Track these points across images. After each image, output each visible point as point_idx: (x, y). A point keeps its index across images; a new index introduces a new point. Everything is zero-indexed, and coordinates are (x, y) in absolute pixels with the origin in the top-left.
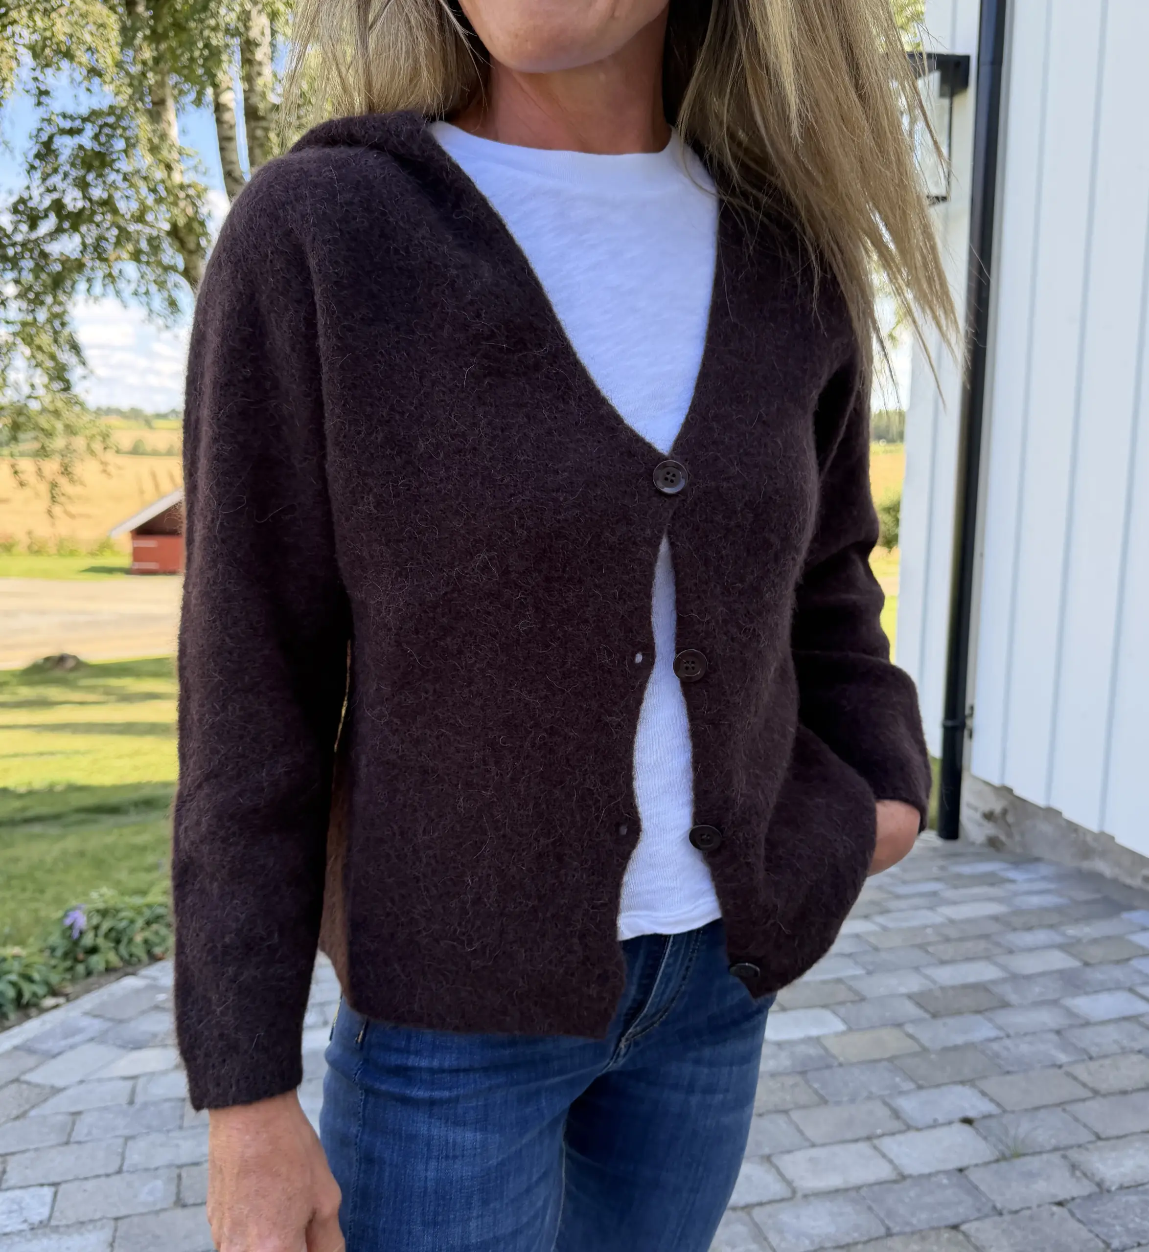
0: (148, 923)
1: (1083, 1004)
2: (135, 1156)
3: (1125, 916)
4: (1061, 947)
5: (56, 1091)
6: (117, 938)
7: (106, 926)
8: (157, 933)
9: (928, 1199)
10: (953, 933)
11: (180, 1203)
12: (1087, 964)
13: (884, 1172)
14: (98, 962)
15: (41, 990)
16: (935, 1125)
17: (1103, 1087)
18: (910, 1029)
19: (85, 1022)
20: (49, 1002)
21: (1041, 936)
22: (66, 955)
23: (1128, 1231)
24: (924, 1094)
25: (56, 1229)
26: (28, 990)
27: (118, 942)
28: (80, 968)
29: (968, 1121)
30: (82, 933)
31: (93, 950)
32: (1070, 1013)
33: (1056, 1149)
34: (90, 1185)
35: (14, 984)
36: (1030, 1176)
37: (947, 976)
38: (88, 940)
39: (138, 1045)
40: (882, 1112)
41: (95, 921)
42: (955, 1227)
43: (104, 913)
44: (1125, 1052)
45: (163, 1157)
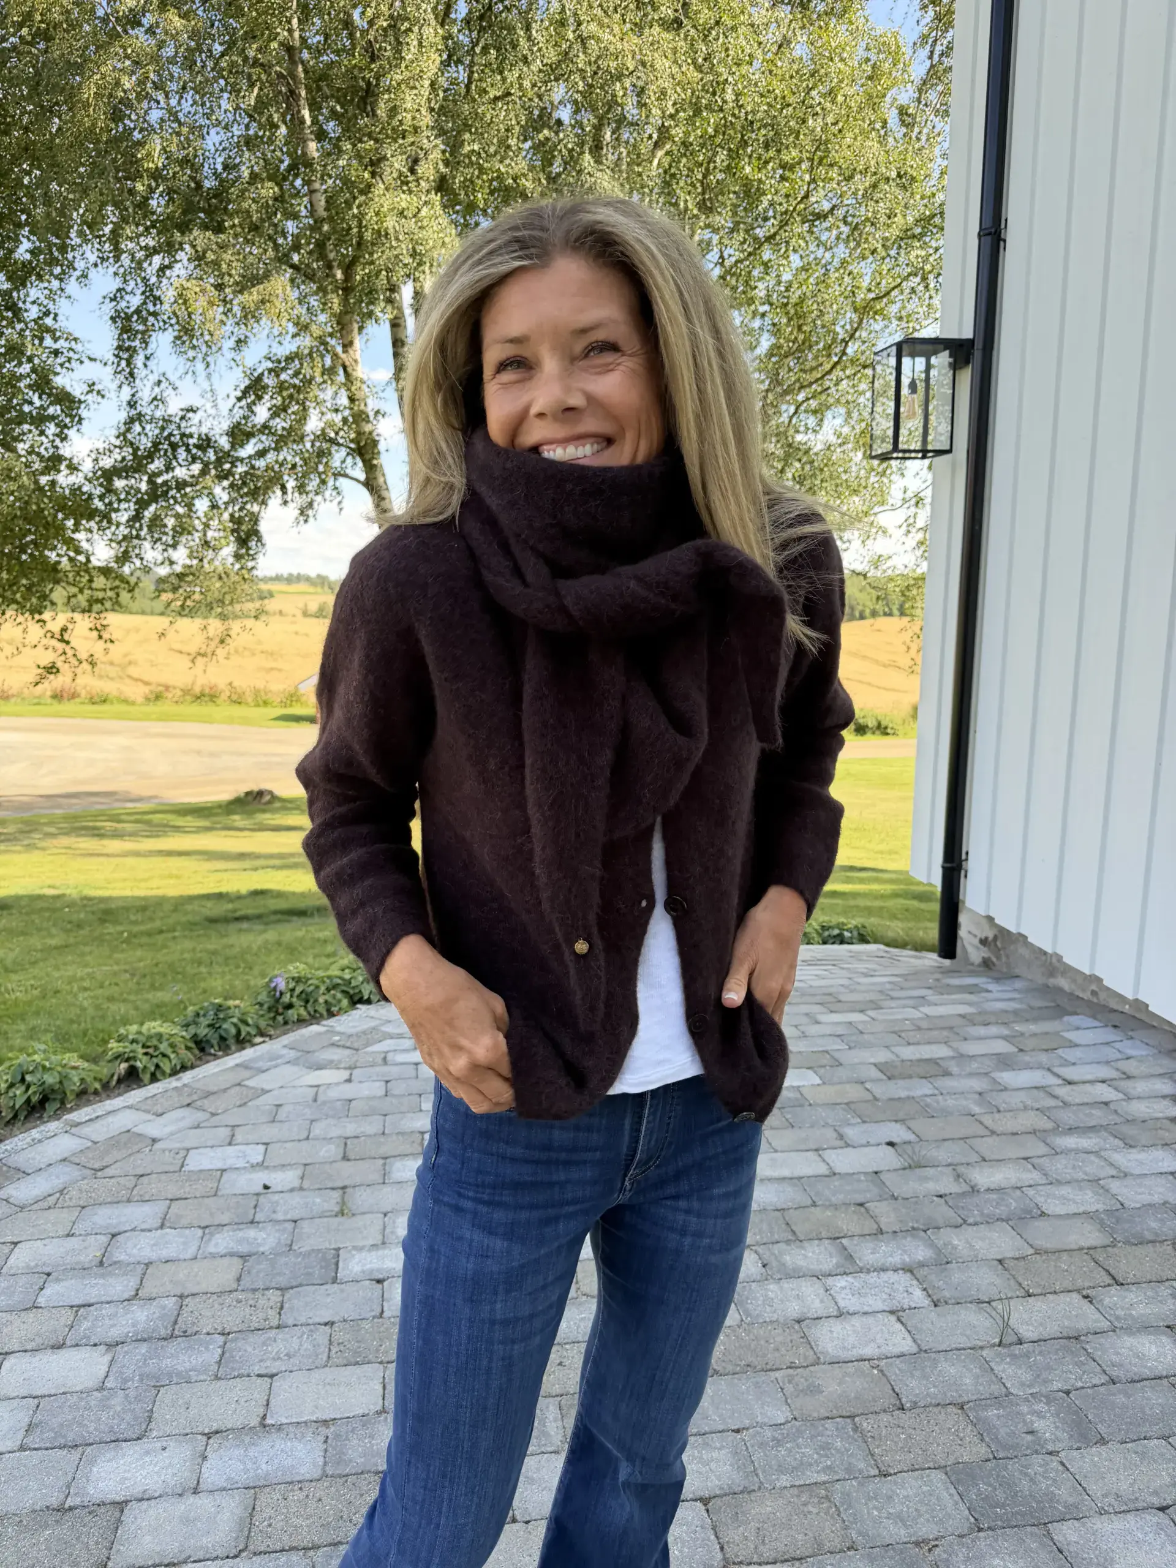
0: (328, 990)
1: (1007, 1077)
2: (318, 1130)
3: (1066, 1018)
4: (1005, 1038)
5: (265, 1092)
6: (306, 999)
7: (298, 990)
8: (334, 996)
9: (848, 1188)
10: (924, 1024)
11: (345, 1158)
12: (1021, 1050)
13: (823, 1169)
14: (292, 1014)
15: (253, 1032)
16: (868, 1144)
17: (999, 1130)
18: (868, 1085)
19: (285, 1051)
20: (258, 1039)
21: (994, 1030)
22: (270, 1009)
23: (982, 1214)
24: (866, 1126)
25: (267, 1168)
26: (244, 1030)
27: (307, 1001)
28: (280, 1018)
29: (891, 1144)
30: (281, 994)
31: (290, 1006)
32: (994, 1081)
33: (949, 1165)
34: (289, 1145)
35: (235, 1025)
36: (926, 1179)
37: (909, 1053)
38: (286, 999)
39: (320, 1067)
40: (830, 1134)
41: (291, 985)
42: (861, 1205)
43: (298, 980)
44: (1026, 1108)
45: (335, 1132)
